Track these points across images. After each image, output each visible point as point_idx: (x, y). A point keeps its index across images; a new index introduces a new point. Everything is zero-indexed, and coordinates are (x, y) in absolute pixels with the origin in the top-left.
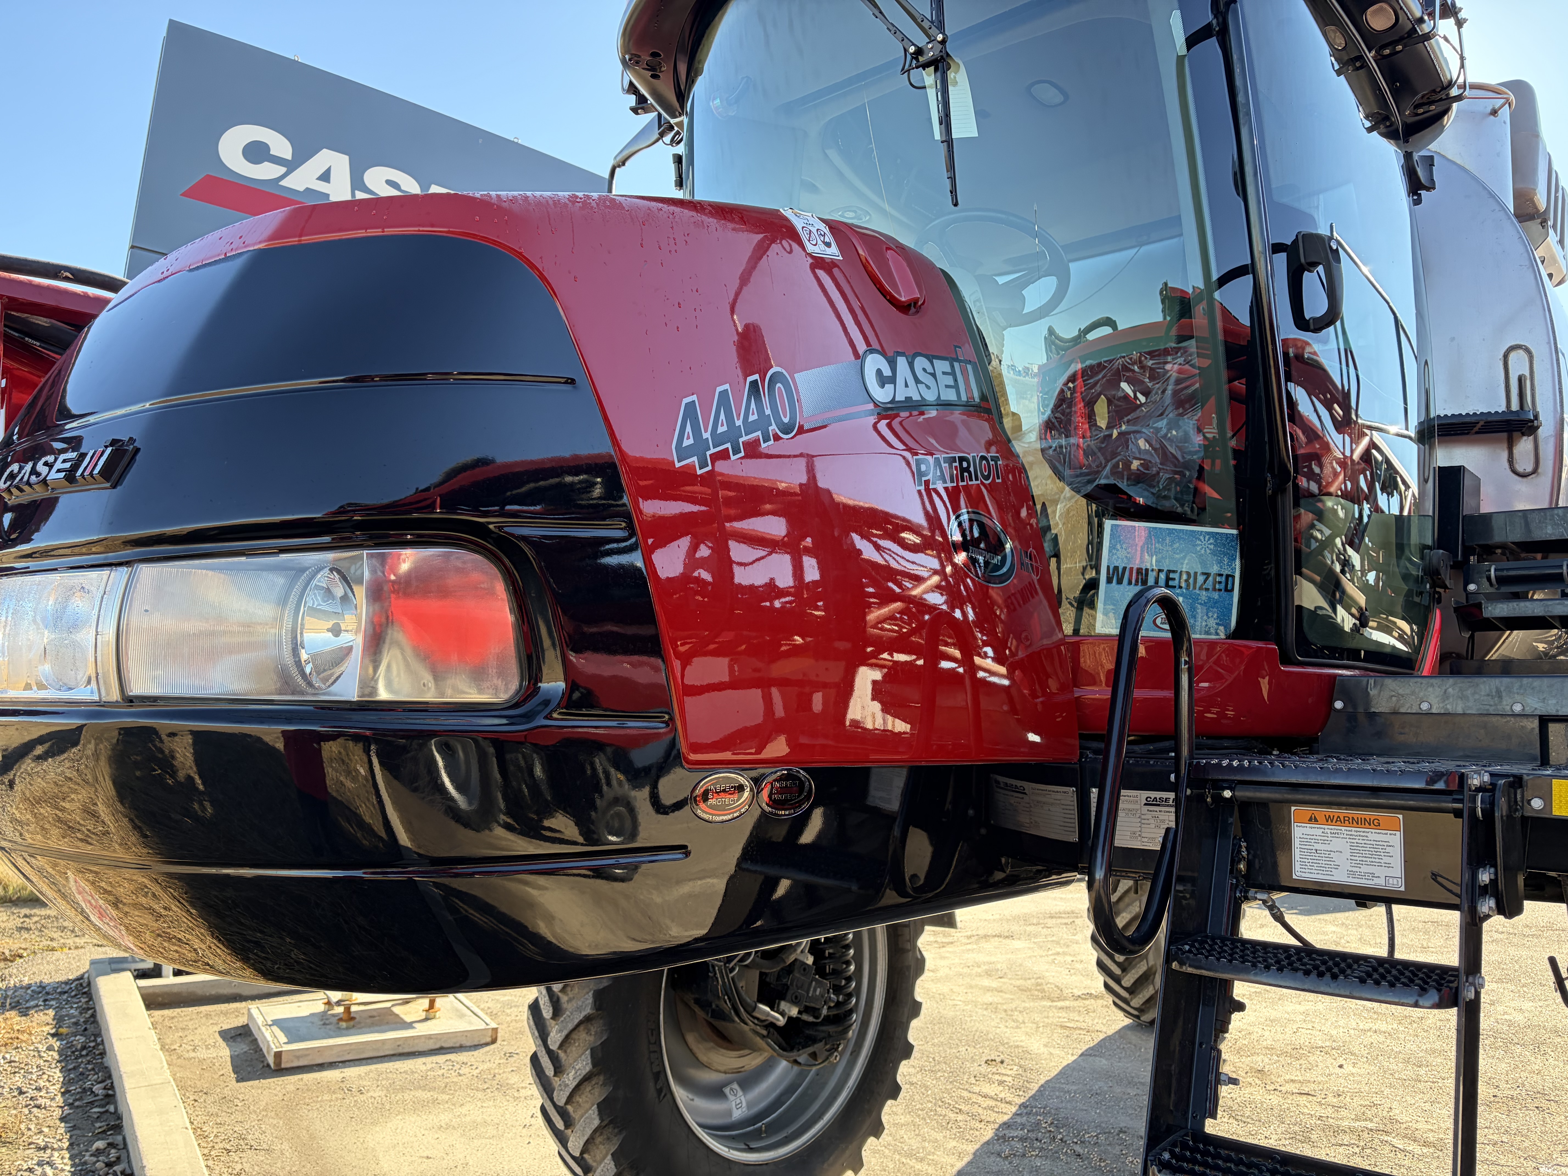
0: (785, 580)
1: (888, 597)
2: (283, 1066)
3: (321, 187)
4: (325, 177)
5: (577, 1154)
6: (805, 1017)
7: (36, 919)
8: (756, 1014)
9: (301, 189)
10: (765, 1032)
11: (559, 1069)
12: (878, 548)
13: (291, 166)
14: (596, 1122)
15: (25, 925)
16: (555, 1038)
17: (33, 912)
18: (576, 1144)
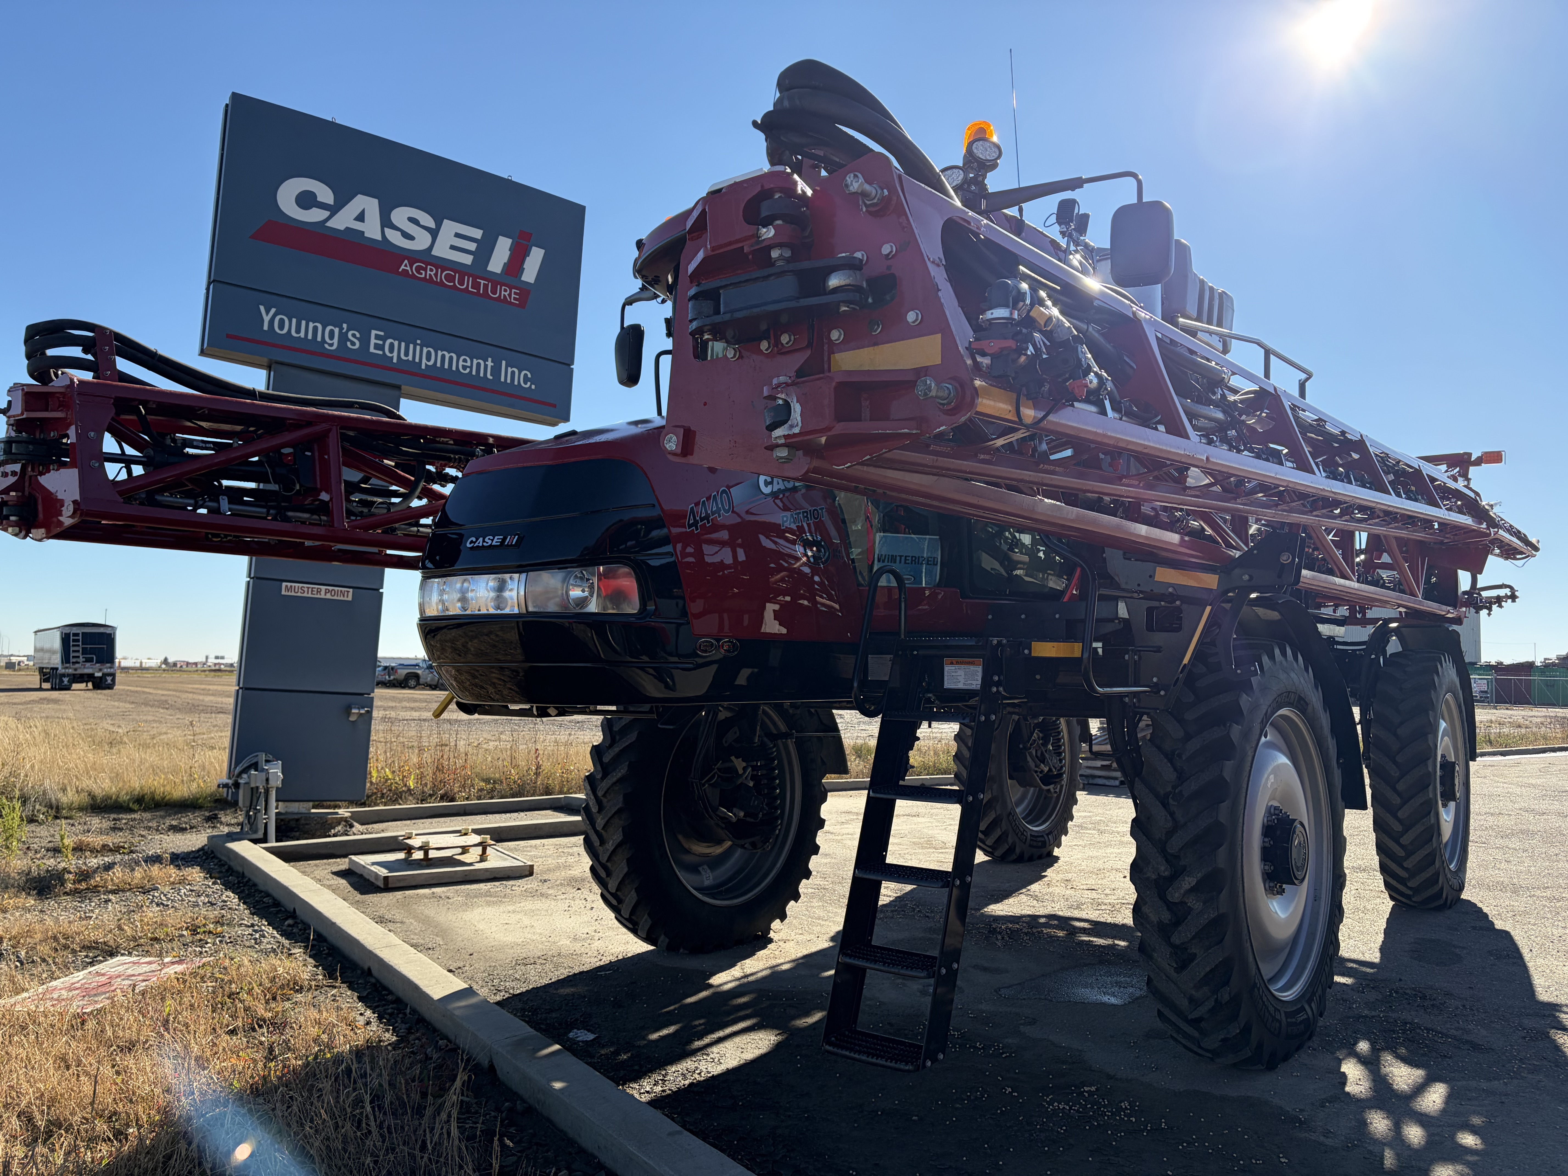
0: (729, 561)
1: (781, 569)
2: (390, 886)
3: (358, 226)
4: (361, 218)
5: (614, 891)
6: (748, 819)
7: (124, 821)
8: (718, 813)
9: (342, 228)
10: (724, 826)
11: (602, 842)
12: (775, 543)
13: (334, 210)
14: (626, 870)
15: (117, 826)
16: (600, 822)
17: (121, 816)
18: (613, 885)
